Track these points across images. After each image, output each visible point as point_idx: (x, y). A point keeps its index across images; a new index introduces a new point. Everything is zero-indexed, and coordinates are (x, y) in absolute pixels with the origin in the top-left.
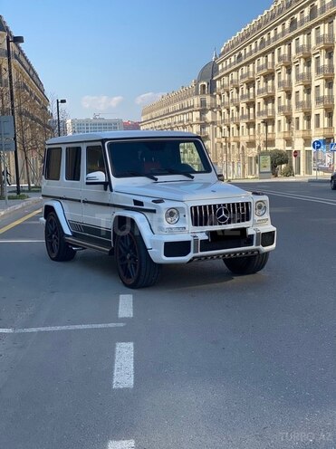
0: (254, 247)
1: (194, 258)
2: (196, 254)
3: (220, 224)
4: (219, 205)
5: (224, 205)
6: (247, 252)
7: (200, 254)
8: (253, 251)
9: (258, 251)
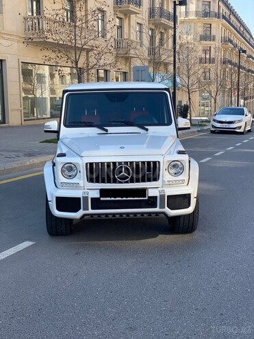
0: (157, 209)
1: (84, 215)
2: (86, 212)
3: (120, 182)
4: (120, 163)
5: (126, 163)
6: (150, 214)
7: (91, 211)
8: (157, 214)
9: (164, 214)
